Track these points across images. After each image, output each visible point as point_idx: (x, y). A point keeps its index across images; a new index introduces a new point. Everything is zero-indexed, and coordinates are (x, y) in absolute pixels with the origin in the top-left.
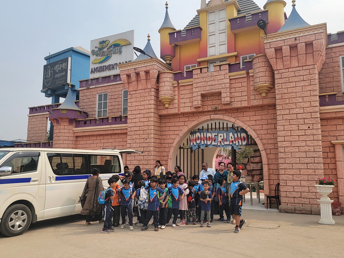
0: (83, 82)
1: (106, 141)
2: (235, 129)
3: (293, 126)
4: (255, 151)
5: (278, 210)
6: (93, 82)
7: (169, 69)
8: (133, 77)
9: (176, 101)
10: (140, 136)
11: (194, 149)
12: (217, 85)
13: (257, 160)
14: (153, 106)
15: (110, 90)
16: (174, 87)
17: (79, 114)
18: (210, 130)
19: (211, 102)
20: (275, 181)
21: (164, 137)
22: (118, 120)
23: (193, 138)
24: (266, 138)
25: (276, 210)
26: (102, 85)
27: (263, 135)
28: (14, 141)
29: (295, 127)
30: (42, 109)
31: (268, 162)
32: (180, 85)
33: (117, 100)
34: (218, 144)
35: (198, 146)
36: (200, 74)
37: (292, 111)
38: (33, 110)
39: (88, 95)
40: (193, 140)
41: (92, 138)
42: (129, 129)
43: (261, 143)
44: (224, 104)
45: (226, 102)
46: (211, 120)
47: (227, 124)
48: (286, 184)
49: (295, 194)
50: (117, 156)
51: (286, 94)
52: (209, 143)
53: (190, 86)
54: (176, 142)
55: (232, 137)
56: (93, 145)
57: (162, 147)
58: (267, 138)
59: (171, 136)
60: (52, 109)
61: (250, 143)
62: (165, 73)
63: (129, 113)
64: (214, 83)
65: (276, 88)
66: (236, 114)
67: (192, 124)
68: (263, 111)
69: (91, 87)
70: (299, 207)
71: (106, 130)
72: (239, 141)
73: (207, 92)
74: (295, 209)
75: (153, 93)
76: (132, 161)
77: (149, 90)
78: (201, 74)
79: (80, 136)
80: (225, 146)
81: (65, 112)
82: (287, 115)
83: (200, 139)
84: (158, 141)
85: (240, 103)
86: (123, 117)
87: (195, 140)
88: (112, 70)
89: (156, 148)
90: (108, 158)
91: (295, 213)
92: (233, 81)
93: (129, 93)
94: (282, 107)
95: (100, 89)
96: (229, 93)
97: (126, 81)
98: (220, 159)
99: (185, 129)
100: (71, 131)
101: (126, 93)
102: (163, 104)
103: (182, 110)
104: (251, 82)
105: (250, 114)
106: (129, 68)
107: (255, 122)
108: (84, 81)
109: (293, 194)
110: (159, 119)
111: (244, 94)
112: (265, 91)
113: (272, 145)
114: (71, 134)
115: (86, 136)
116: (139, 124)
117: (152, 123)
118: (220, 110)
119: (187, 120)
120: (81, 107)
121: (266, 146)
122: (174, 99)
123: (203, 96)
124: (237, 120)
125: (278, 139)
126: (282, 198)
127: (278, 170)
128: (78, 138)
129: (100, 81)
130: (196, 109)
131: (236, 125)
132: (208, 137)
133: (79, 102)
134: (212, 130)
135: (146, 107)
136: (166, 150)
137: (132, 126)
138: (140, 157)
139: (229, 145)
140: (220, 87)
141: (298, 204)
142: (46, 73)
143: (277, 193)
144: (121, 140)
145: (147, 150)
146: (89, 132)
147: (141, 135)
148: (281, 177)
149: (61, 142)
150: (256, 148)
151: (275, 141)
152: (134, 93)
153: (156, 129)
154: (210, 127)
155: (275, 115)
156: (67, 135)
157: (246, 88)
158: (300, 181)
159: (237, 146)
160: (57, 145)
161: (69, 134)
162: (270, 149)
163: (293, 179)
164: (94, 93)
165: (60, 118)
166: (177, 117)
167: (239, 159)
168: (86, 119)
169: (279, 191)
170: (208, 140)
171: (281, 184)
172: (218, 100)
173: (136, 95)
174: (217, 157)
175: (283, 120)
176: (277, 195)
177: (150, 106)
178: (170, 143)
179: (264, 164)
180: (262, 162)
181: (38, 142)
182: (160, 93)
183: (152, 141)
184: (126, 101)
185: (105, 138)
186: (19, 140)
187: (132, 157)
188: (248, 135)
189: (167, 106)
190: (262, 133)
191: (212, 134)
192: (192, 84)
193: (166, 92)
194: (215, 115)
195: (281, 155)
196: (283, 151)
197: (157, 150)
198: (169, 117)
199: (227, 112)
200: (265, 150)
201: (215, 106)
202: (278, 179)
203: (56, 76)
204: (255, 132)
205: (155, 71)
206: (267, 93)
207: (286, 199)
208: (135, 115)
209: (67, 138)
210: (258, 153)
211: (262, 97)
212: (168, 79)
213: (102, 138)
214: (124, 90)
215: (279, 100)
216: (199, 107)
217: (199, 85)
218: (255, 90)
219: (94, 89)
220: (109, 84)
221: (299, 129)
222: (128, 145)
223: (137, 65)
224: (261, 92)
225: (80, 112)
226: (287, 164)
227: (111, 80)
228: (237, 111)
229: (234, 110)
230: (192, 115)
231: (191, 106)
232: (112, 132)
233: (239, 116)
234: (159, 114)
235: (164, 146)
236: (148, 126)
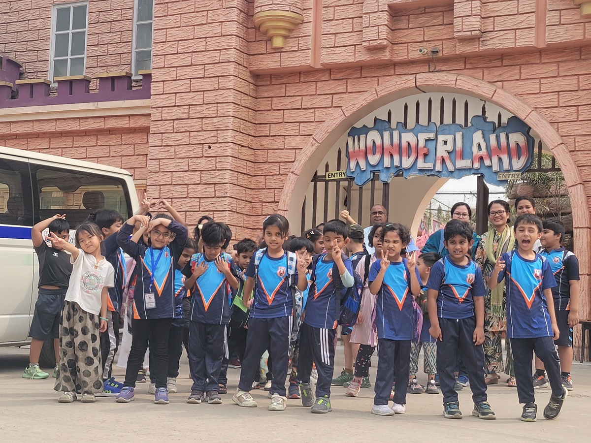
1: (81, 152)
9: (308, 29)
10: (190, 137)
11: (358, 181)
14: (234, 42)
18: (411, 124)
19: (418, 33)
21: (266, 142)
22: (120, 86)
23: (356, 148)
24: (588, 147)
27: (578, 139)
31: (590, 221)
33: (117, 26)
34: (434, 166)
35: (373, 172)
39: (23, 8)
40: (356, 154)
42: (156, 115)
43: (572, 162)
44: (463, 40)
45: (469, 33)
46: (419, 89)
47: (466, 105)
52: (407, 163)
54: (303, 158)
55: (479, 146)
57: (259, 173)
59: (288, 139)
63: (154, 62)
66: (497, 72)
67: (353, 103)
68: (583, 63)
71: (80, 118)
72: (502, 156)
75: (236, 1)
80: (457, 173)
83: (379, 150)
84: (246, 153)
85: (511, 35)
86: (136, 81)
87: (362, 154)
89: (241, 176)
96: (478, 4)
99: (334, 119)
101: (146, 5)
102: (265, 38)
103: (327, 58)
105: (541, 71)
107: (557, 96)
110: (252, 87)
111: (527, 6)
116: (188, 98)
117: (231, 96)
118: (447, 60)
119: (342, 88)
121: (587, 170)
122: (303, 22)
123: (395, 12)
124: (499, 91)
130: (372, 54)
132: (404, 144)
134: (417, 122)
135: (212, 44)
136: (272, 183)
137: (165, 103)
138: (188, 200)
139: (470, 169)
144: (129, 150)
145: (212, 181)
147: (192, 134)
153: (242, 115)
154: (412, 114)
159: (496, 173)
164: (43, 3)
166: (309, 79)
168: (18, 82)
170: (404, 154)
172: (442, 27)
173: (179, 5)
177: (224, 42)
178: (283, 160)
179: (578, 228)
183: (229, 153)
184: (145, 31)
185: (76, 144)
188: (530, 141)
189: (278, 42)
190: (576, 132)
191: (420, 135)
197: (245, 183)
198: (284, 81)
199: (468, 66)
200: (584, 183)
201: (433, 45)
208: (175, 69)
211: (581, 17)
213: (69, 142)
216: (381, 48)
222: (152, 165)
228: (499, 64)
229: (491, 61)
230: (358, 75)
231: (355, 45)
232: (98, 125)
233: (505, 77)
234: (254, 68)
235: (264, 171)
236: (217, 103)
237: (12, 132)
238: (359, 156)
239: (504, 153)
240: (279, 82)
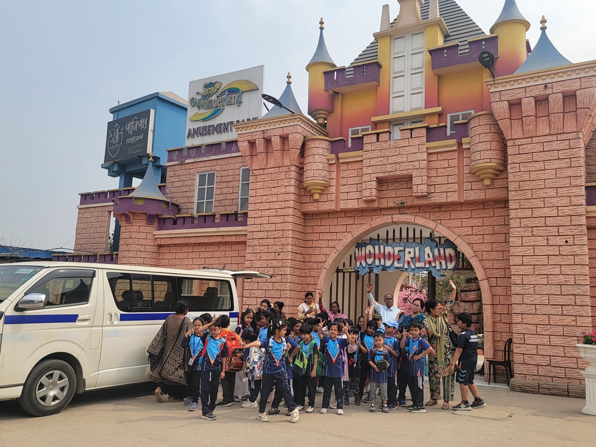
0: (173, 153)
1: (210, 254)
2: (435, 241)
3: (538, 238)
4: (469, 281)
5: (508, 386)
6: (191, 153)
7: (322, 133)
8: (260, 146)
9: (333, 189)
10: (268, 248)
11: (361, 273)
12: (405, 164)
13: (472, 296)
14: (292, 197)
15: (219, 167)
16: (330, 164)
17: (164, 206)
18: (390, 242)
19: (393, 193)
20: (503, 334)
21: (310, 251)
22: (231, 219)
23: (360, 255)
24: (490, 258)
25: (506, 387)
26: (205, 159)
27: (484, 253)
28: (53, 250)
29: (541, 241)
30: (102, 197)
31: (493, 301)
32: (340, 161)
33: (230, 184)
34: (404, 266)
35: (370, 268)
36: (375, 144)
37: (537, 213)
38: (86, 197)
39: (181, 174)
40: (360, 258)
41: (185, 249)
42: (250, 236)
43: (481, 266)
44: (417, 197)
45: (421, 194)
46: (394, 223)
47: (421, 231)
48: (524, 340)
49: (539, 359)
50: (228, 282)
51: (526, 182)
52: (388, 263)
53: (357, 163)
54: (330, 260)
55: (429, 256)
56: (186, 262)
57: (306, 268)
58: (492, 258)
59: (322, 250)
60: (118, 197)
61: (460, 266)
62: (315, 139)
63: (251, 207)
64: (399, 159)
65: (510, 171)
66: (438, 214)
67: (359, 229)
68: (485, 211)
69: (188, 161)
70: (546, 382)
71: (209, 236)
72: (441, 261)
73: (387, 174)
74: (539, 386)
75: (293, 175)
76: (253, 291)
77: (286, 169)
78: (378, 143)
79: (165, 245)
80: (416, 269)
81: (140, 203)
82: (527, 219)
83: (373, 256)
84: (299, 258)
85: (445, 195)
86: (240, 214)
87: (363, 258)
88: (225, 132)
89: (296, 270)
90: (212, 285)
91: (538, 393)
92: (434, 157)
93: (252, 173)
94: (520, 205)
95: (203, 164)
96: (426, 178)
97: (248, 153)
98: (407, 292)
99: (348, 239)
100: (150, 236)
101: (246, 173)
102: (309, 194)
103: (343, 205)
104: (465, 159)
105: (462, 214)
106: (253, 130)
107: (471, 229)
108: (175, 150)
109: (536, 359)
110: (302, 220)
111: (453, 179)
112: (490, 175)
113: (501, 270)
114: (150, 241)
115: (176, 244)
116: (267, 227)
117: (290, 226)
118: (409, 207)
119: (351, 222)
120: (169, 195)
121: (489, 271)
122: (330, 186)
123: (380, 181)
124: (439, 225)
125: (511, 261)
126: (517, 364)
127: (510, 316)
128: (162, 248)
129: (203, 151)
130: (368, 204)
131: (436, 235)
132: (386, 253)
133: (165, 186)
134: (394, 241)
135: (280, 198)
136: (314, 273)
137: (255, 230)
138: (267, 284)
139: (424, 268)
140: (411, 167)
141: (545, 378)
142: (112, 136)
143: (507, 355)
144: (236, 254)
145: (280, 273)
146: (180, 239)
148: (515, 328)
149: (132, 254)
150: (470, 275)
151: (505, 264)
152: (260, 173)
153: (296, 236)
154: (391, 236)
155: (506, 219)
156: (143, 242)
157: (456, 170)
158: (548, 337)
159: (438, 270)
160: (125, 260)
161: (146, 240)
162: (497, 278)
163: (537, 332)
164: (192, 171)
165: (132, 212)
166: (334, 217)
167: (439, 294)
169: (511, 353)
170: (387, 258)
171: (514, 340)
172: (407, 189)
173: (263, 177)
174: (401, 290)
175: (520, 227)
176: (507, 359)
177: (287, 197)
178: (319, 261)
179: (485, 304)
180: (480, 301)
181: (93, 254)
182: (305, 174)
183: (289, 257)
184: (246, 186)
185: (207, 250)
186: (61, 248)
187: (252, 284)
188: (457, 253)
189: (316, 197)
190: (483, 250)
191: (395, 248)
192: (362, 161)
193: (317, 173)
194: (400, 216)
195: (515, 289)
196: (519, 282)
197: (298, 274)
198: (320, 217)
199: (421, 211)
200: (488, 278)
201: (401, 199)
202: (510, 332)
203: (128, 140)
204: (471, 248)
205: (298, 136)
206: (492, 180)
207: (522, 367)
208: (260, 211)
209: (142, 248)
210: (474, 284)
211: (483, 186)
212: (321, 151)
213: (203, 249)
214: (243, 168)
215: (514, 192)
216: (373, 201)
217: (373, 162)
218: (472, 173)
219: (192, 164)
220: (218, 157)
221: (548, 244)
222: (247, 264)
223: (267, 126)
224: (482, 177)
225: (167, 203)
226: (526, 306)
227: (221, 149)
228: (439, 210)
229: (434, 208)
230: (361, 215)
231: (358, 199)
232: (220, 240)
233: (442, 217)
234: (303, 210)
235: (309, 267)
236: (283, 230)
237: (173, 243)
238: (362, 259)
239: (443, 260)
240: (317, 217)
